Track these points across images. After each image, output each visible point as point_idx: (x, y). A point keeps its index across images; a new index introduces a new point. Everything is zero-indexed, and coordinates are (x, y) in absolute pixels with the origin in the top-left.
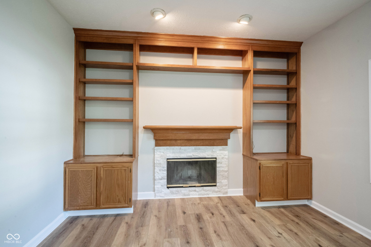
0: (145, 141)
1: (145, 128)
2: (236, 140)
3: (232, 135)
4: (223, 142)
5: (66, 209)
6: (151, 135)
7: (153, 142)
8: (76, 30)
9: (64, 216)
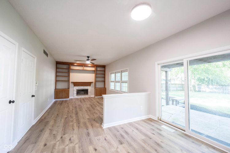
0: (71, 85)
1: (72, 82)
2: (93, 85)
3: (92, 84)
4: (90, 85)
5: (55, 99)
6: (73, 84)
7: (73, 85)
8: (56, 62)
9: (54, 100)
